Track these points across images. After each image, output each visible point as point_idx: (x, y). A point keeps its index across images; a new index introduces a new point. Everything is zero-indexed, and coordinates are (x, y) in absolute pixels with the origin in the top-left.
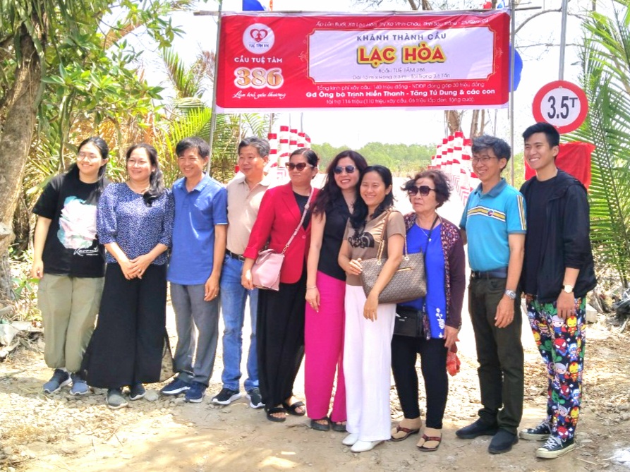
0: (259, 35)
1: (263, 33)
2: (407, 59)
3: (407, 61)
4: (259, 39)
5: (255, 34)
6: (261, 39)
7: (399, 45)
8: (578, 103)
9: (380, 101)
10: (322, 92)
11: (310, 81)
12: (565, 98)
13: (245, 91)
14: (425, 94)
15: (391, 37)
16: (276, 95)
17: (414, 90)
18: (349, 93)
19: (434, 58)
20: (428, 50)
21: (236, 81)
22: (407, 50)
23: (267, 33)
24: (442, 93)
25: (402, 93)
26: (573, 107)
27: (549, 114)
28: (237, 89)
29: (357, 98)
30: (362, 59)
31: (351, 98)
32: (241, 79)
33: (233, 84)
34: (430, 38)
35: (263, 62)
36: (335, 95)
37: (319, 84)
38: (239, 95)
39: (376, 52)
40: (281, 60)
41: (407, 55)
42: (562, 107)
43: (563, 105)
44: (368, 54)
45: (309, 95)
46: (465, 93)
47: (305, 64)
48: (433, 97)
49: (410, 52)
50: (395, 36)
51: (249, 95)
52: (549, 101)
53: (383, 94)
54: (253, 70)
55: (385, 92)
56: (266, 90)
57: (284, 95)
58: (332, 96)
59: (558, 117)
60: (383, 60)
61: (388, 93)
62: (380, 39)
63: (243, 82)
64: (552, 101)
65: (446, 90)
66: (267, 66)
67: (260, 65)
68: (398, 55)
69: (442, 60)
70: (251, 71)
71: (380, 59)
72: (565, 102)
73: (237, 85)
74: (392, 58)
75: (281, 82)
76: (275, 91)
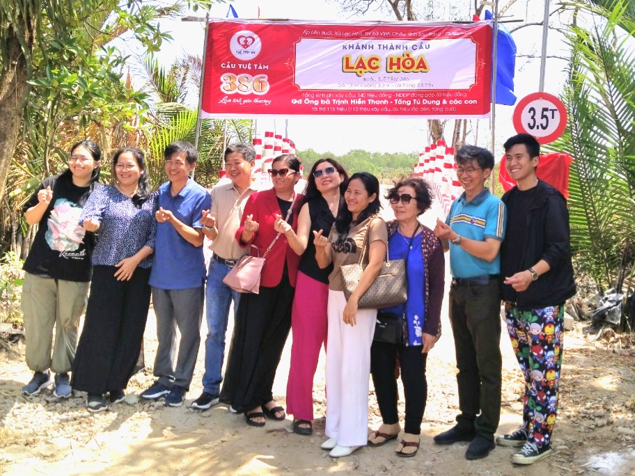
0: (246, 41)
1: (250, 40)
2: (391, 68)
3: (391, 71)
4: (246, 46)
5: (242, 40)
6: (248, 46)
7: (384, 55)
8: (557, 114)
9: (365, 109)
10: (307, 99)
11: (296, 88)
12: (545, 109)
13: (231, 97)
14: (409, 103)
15: (376, 47)
16: (260, 101)
17: (398, 98)
18: (334, 100)
19: (417, 68)
20: (411, 59)
21: (222, 87)
22: (391, 59)
23: (254, 40)
24: (425, 102)
25: (385, 102)
26: (553, 118)
27: (529, 124)
28: (223, 95)
29: (342, 105)
30: (347, 67)
31: (336, 106)
32: (227, 84)
33: (220, 89)
34: (414, 48)
35: (249, 68)
36: (320, 102)
37: (305, 91)
38: (224, 101)
39: (361, 61)
40: (267, 67)
41: (392, 64)
42: (542, 118)
43: (543, 116)
44: (353, 63)
45: (294, 101)
46: (448, 102)
47: (291, 71)
48: (416, 106)
49: (395, 61)
50: (380, 45)
51: (234, 101)
52: (530, 112)
53: (367, 102)
54: (240, 76)
55: (369, 100)
56: (252, 96)
57: (270, 102)
58: (316, 103)
59: (538, 128)
60: (368, 69)
61: (373, 101)
62: (366, 48)
63: (229, 88)
64: (532, 112)
65: (429, 99)
66: (253, 72)
67: (246, 71)
68: (382, 64)
69: (425, 70)
70: (238, 77)
71: (365, 68)
72: (545, 113)
73: (223, 90)
74: (377, 67)
75: (267, 88)
76: (261, 97)
